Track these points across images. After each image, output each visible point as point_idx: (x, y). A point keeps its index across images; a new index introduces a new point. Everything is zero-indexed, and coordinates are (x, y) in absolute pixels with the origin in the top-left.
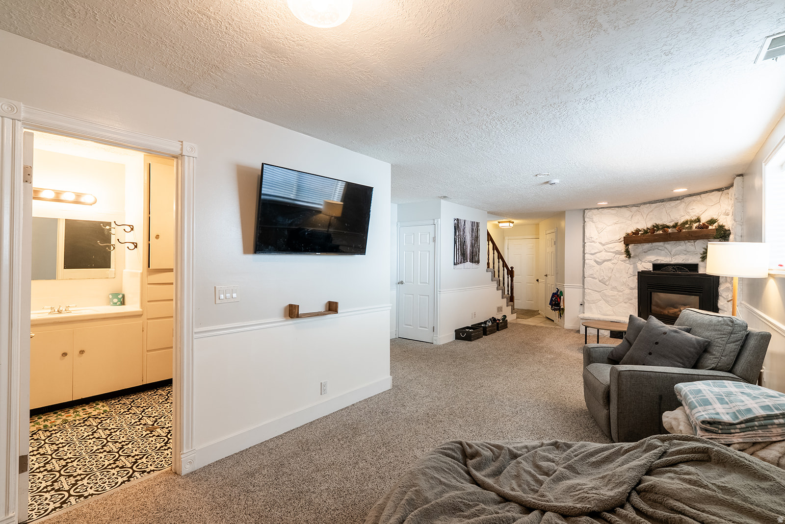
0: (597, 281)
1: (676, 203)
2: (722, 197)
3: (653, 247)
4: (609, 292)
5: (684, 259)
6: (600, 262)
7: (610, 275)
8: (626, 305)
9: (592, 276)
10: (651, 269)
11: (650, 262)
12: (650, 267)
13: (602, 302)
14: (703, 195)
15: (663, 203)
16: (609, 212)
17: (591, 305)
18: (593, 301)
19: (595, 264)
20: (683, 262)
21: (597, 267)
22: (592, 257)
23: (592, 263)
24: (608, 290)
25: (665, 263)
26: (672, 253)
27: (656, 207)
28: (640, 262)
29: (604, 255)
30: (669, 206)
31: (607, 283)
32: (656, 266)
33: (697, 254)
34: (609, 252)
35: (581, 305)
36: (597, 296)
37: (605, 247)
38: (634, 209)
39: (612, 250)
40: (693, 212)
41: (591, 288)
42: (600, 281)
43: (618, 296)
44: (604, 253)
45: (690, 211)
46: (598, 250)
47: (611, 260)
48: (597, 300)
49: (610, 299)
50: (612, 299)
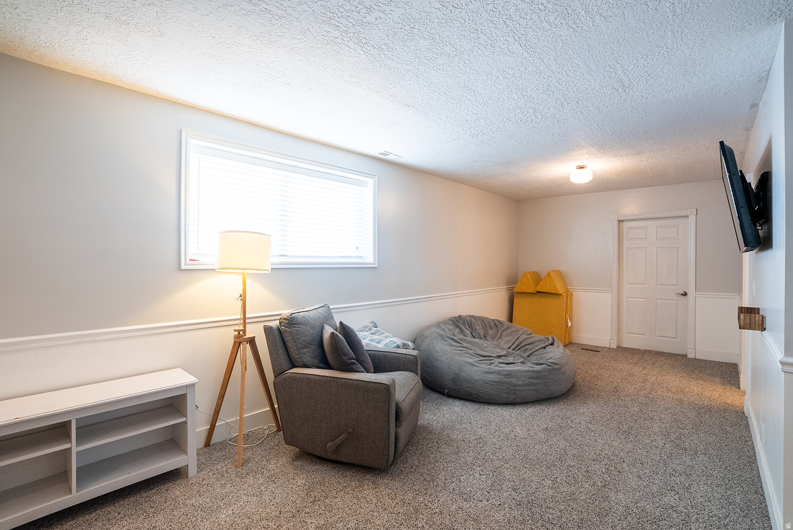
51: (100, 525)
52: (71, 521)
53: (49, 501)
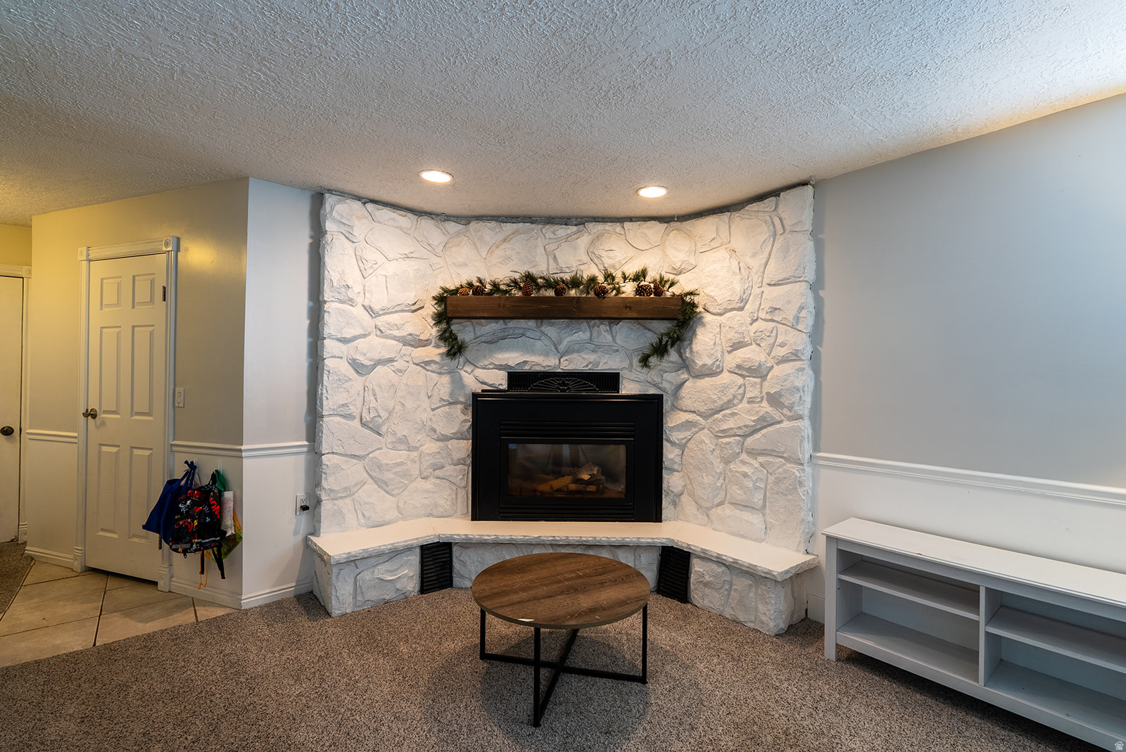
0: (356, 423)
1: (569, 231)
2: (733, 227)
3: (511, 332)
4: (389, 456)
5: (590, 363)
6: (367, 366)
7: (391, 404)
8: (428, 485)
9: (346, 411)
10: (505, 387)
11: (500, 367)
12: (499, 380)
13: (371, 486)
14: (627, 225)
15: (533, 226)
16: (393, 219)
17: (340, 502)
18: (346, 489)
19: (351, 372)
20: (587, 370)
21: (358, 382)
22: (343, 348)
23: (345, 369)
24: (385, 450)
25: (543, 369)
26: (562, 347)
27: (515, 233)
28: (469, 368)
29: (373, 347)
30: (549, 235)
31: (384, 429)
32: (516, 378)
33: (617, 351)
34: (387, 337)
35: (305, 508)
36: (354, 471)
37: (381, 321)
38: (452, 227)
39: (397, 333)
40: (609, 258)
41: (340, 450)
42: (363, 424)
43: (409, 463)
44: (374, 340)
45: (604, 254)
46: (363, 328)
47: (391, 360)
48: (356, 484)
49: (391, 476)
50: (395, 473)
51: (1002, 748)
52: (978, 717)
53: (954, 673)
